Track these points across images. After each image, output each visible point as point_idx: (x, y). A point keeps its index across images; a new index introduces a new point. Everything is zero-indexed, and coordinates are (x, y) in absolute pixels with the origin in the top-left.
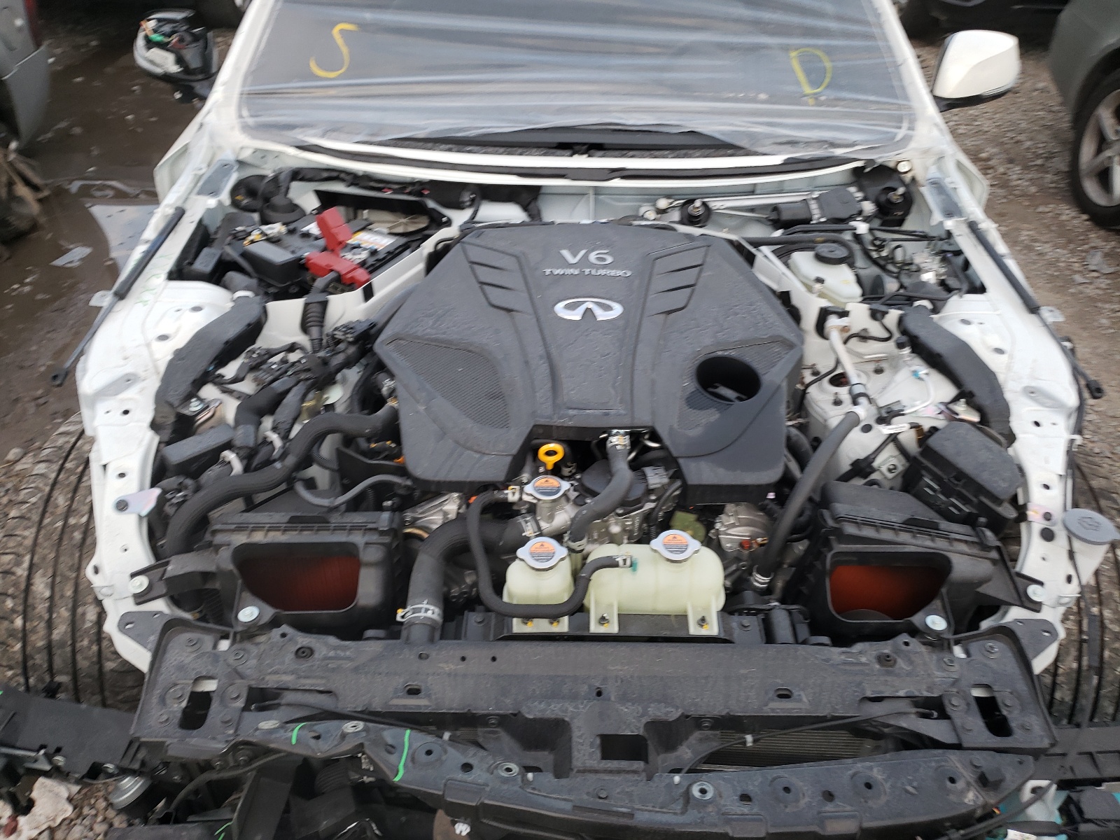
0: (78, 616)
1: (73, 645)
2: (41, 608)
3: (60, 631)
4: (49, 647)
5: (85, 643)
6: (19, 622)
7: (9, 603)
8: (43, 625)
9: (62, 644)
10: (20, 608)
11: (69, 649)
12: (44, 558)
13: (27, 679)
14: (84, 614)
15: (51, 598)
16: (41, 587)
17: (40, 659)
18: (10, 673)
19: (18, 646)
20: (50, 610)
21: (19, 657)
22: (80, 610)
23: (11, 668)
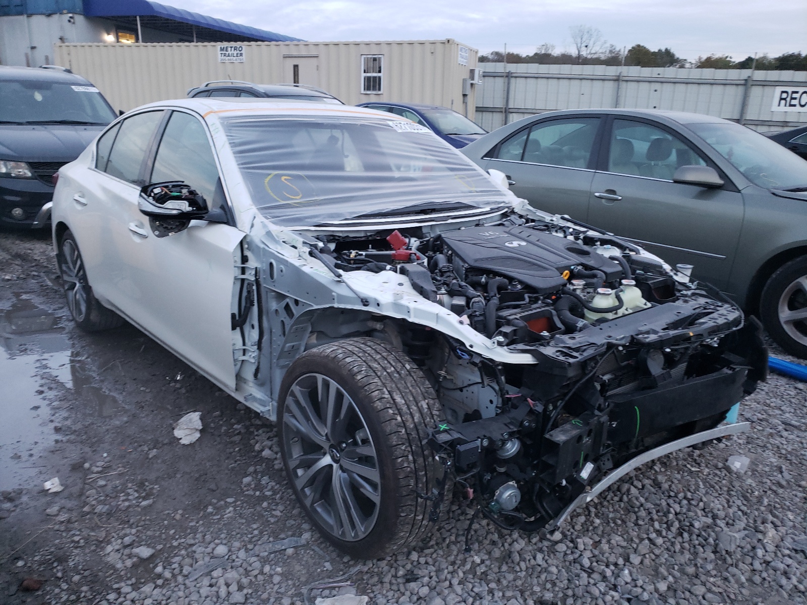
0: (420, 408)
1: (424, 423)
2: (405, 408)
3: (417, 417)
4: (416, 426)
5: (428, 419)
6: (399, 418)
7: (391, 411)
8: (409, 416)
9: (420, 423)
10: (396, 412)
11: (423, 425)
12: (391, 387)
13: (411, 448)
14: (422, 406)
15: (406, 403)
16: (399, 399)
17: (414, 434)
18: (403, 448)
19: (403, 431)
20: (409, 408)
21: (405, 436)
22: (419, 405)
23: (403, 444)
